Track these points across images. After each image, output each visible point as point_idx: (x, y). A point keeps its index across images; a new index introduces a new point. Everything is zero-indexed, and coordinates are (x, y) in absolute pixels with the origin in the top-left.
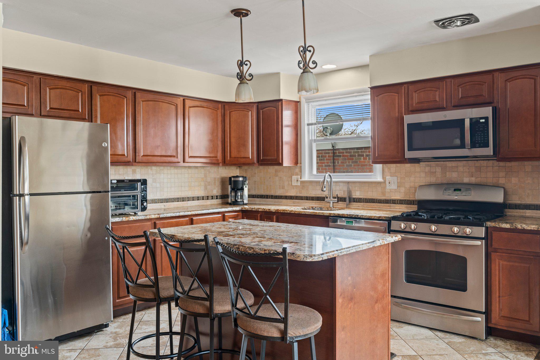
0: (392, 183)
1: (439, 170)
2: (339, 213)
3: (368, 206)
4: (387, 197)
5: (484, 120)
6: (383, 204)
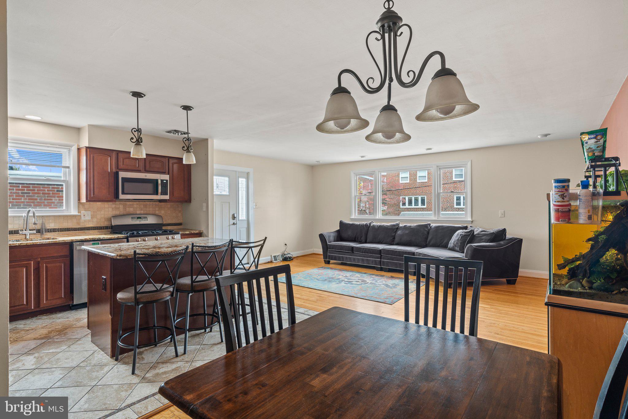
0: (87, 215)
1: (121, 206)
2: (81, 239)
3: (64, 234)
4: (82, 226)
5: (165, 181)
6: (78, 232)
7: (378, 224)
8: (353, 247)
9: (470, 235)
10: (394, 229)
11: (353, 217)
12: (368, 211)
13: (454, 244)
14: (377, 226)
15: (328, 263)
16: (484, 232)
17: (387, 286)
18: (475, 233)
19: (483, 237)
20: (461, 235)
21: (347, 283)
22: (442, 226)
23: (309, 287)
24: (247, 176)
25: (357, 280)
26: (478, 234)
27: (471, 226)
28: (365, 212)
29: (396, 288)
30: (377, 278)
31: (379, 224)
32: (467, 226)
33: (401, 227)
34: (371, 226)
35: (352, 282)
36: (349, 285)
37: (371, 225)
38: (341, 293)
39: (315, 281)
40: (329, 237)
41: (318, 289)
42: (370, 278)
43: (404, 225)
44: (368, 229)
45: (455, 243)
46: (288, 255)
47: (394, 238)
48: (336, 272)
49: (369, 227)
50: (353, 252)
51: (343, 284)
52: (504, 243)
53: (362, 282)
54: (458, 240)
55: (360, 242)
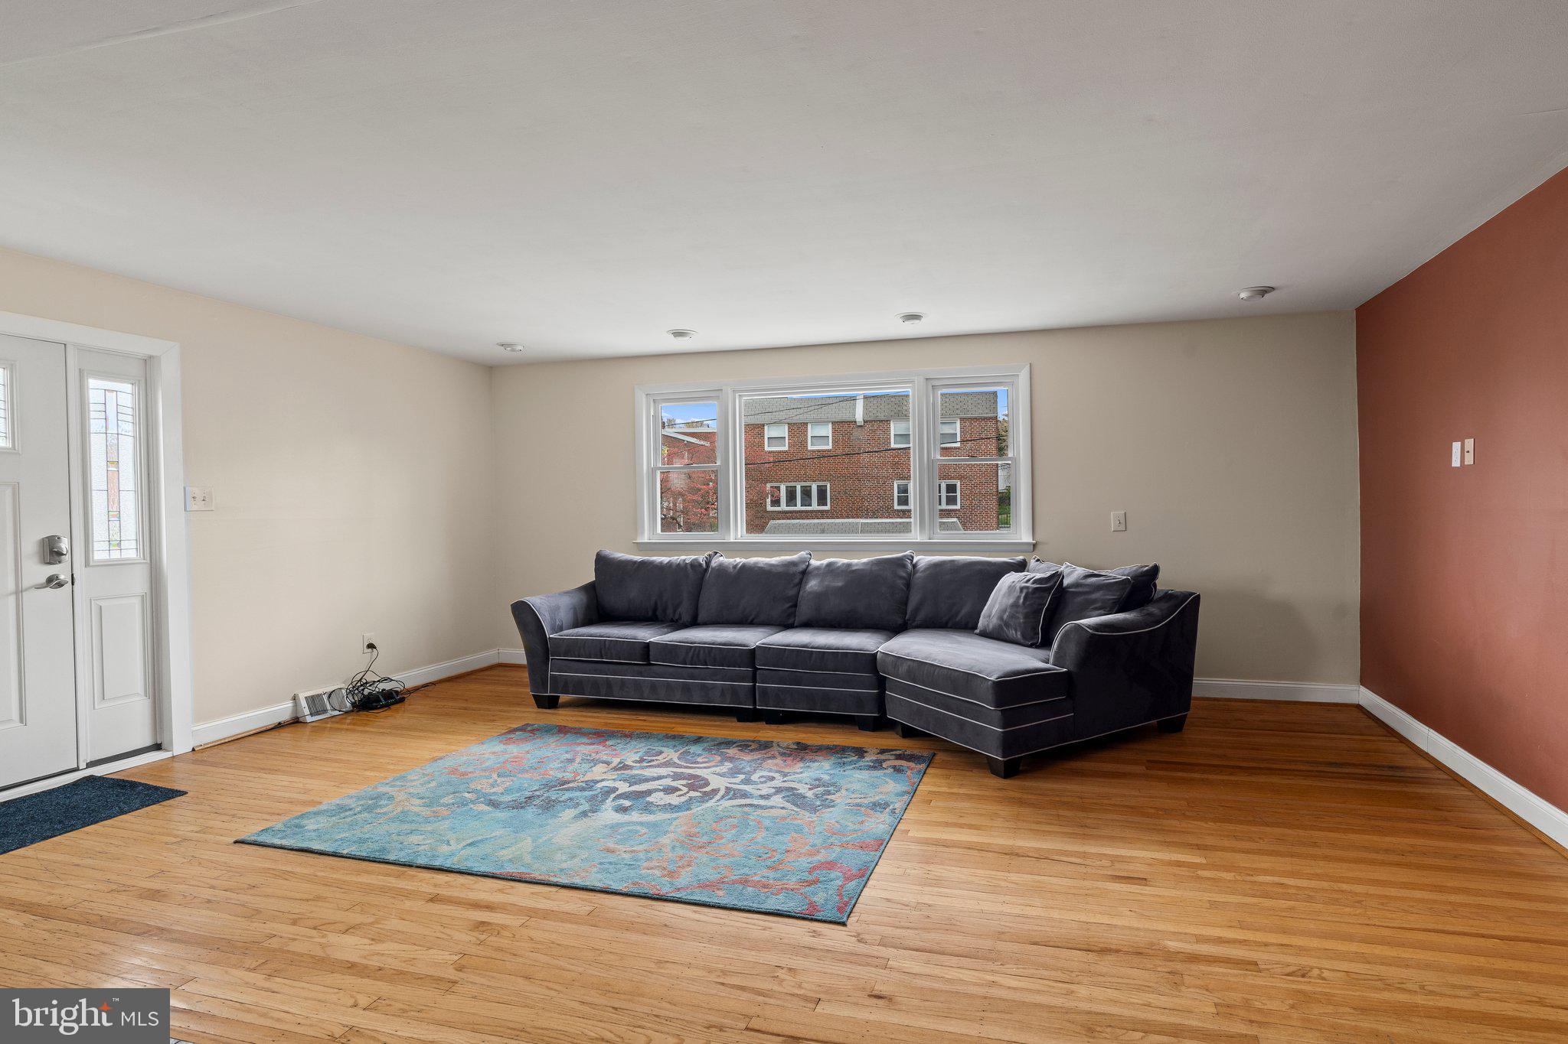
7: (738, 560)
8: (648, 644)
9: (1050, 588)
10: (794, 574)
11: (645, 538)
12: (681, 520)
13: (1001, 618)
14: (735, 567)
15: (551, 703)
16: (1094, 579)
17: (794, 797)
18: (1066, 582)
19: (1094, 596)
20: (1025, 591)
21: (627, 803)
22: (953, 561)
23: (437, 863)
24: (145, 373)
25: (668, 782)
26: (1076, 585)
27: (1038, 560)
28: (675, 521)
29: (831, 805)
30: (746, 759)
31: (740, 560)
32: (1024, 560)
33: (818, 568)
34: (712, 569)
35: (649, 793)
36: (635, 816)
37: (714, 563)
38: (599, 885)
39: (478, 816)
40: (554, 610)
41: (483, 869)
42: (721, 762)
43: (825, 562)
44: (702, 578)
45: (1005, 617)
46: (382, 686)
47: (795, 606)
48: (582, 749)
49: (706, 570)
50: (649, 661)
51: (608, 814)
52: (1161, 610)
53: (691, 787)
54: (1015, 605)
55: (672, 621)
